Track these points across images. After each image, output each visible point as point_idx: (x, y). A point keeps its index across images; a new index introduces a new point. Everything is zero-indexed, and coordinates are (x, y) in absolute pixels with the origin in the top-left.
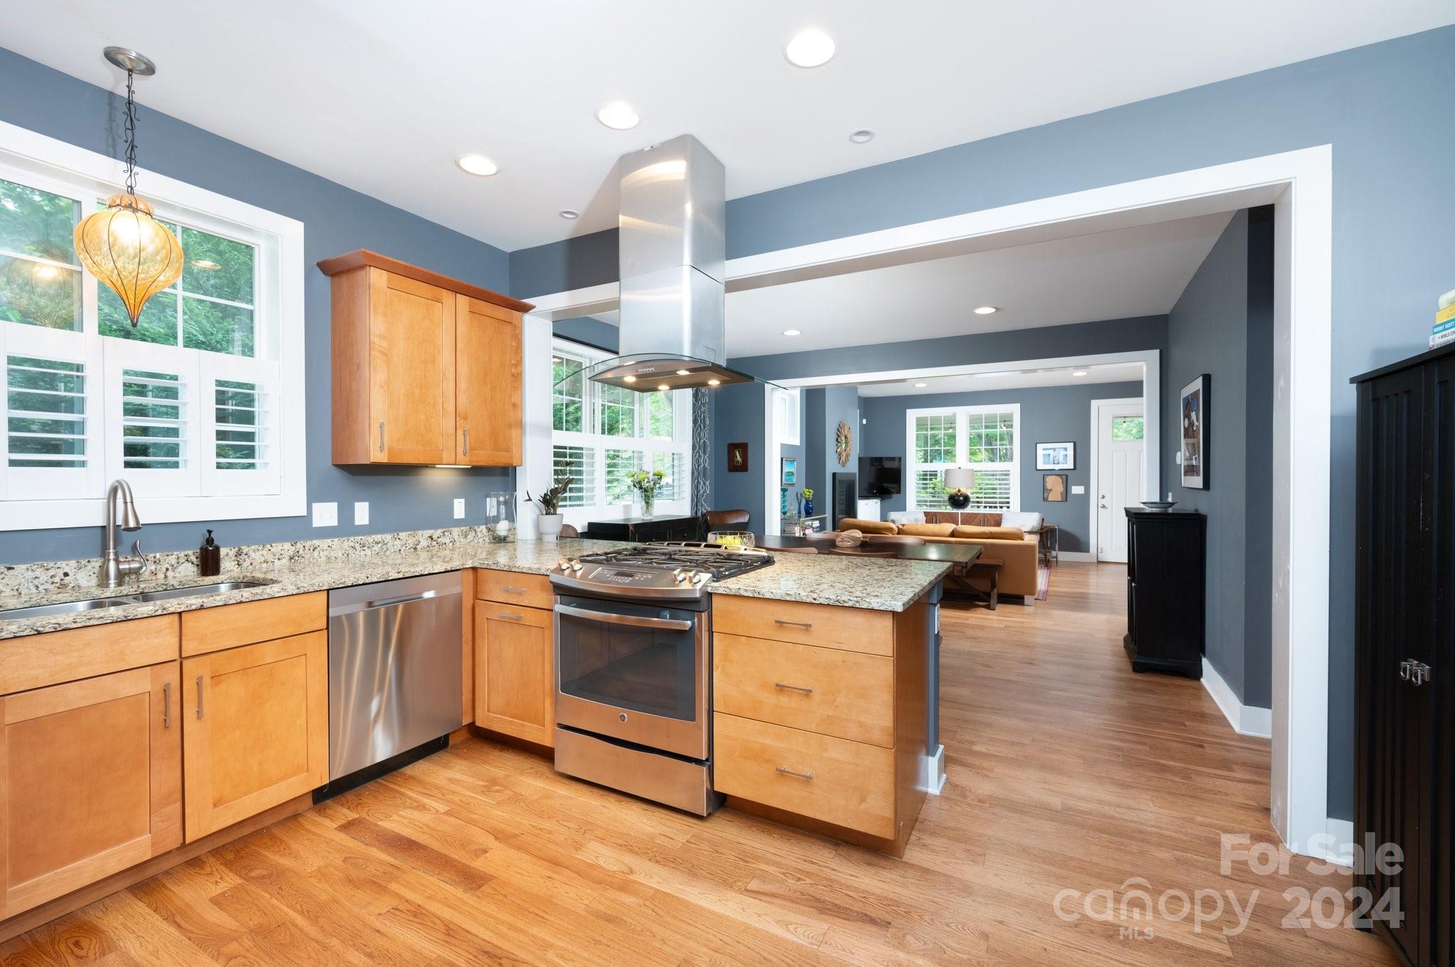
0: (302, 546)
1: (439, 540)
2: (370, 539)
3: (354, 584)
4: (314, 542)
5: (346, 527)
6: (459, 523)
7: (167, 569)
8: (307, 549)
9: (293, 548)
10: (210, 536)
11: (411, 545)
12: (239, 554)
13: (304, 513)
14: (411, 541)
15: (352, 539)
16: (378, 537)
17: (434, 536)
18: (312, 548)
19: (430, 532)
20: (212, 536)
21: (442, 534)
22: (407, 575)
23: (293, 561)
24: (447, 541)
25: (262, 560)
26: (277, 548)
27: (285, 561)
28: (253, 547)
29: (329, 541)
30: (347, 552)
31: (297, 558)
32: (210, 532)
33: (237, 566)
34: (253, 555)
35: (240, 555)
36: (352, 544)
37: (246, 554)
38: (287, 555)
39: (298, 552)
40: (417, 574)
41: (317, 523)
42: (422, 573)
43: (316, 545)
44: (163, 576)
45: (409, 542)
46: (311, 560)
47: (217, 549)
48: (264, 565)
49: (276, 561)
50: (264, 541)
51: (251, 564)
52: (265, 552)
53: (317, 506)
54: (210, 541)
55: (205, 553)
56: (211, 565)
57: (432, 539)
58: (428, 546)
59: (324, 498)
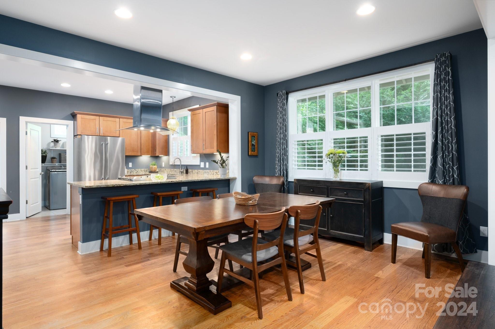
0: (199, 171)
1: (218, 173)
5: (205, 168)
13: (199, 164)
14: (213, 173)
19: (216, 171)
32: (187, 166)
33: (191, 173)
41: (201, 167)
47: (188, 169)
49: (195, 173)
50: (194, 169)
53: (201, 163)
54: (187, 168)
55: (186, 170)
56: (187, 172)
57: (216, 173)
58: (216, 175)
59: (202, 161)
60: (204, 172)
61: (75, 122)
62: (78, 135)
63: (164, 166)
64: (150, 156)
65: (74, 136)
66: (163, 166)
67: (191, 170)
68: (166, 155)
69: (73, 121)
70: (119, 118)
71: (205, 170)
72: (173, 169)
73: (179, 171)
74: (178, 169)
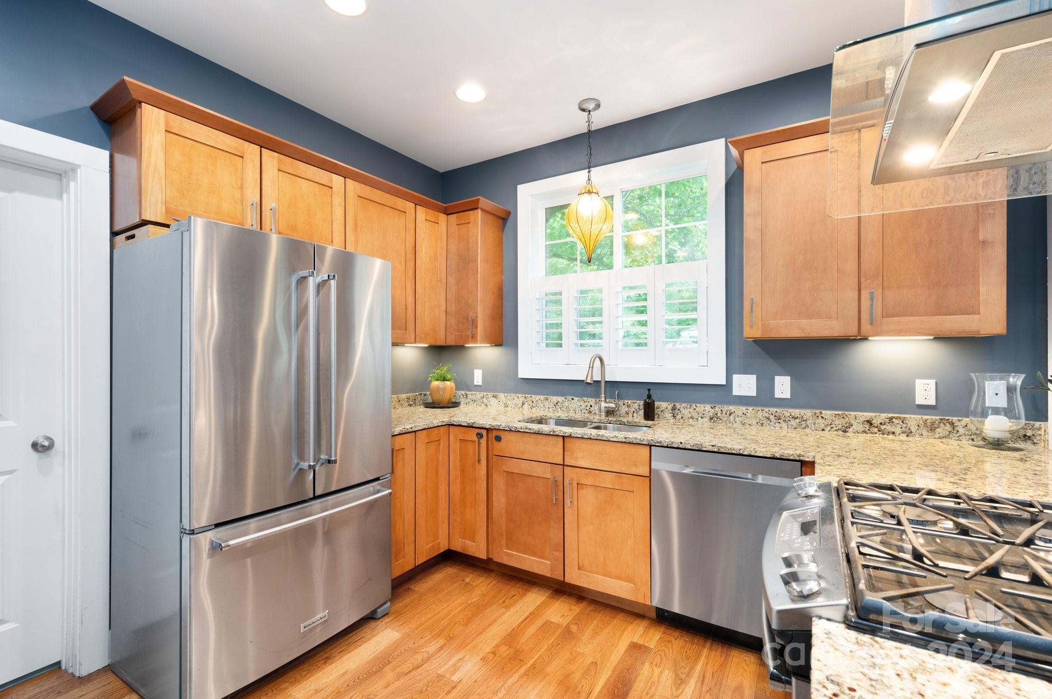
0: (719, 410)
1: (883, 427)
2: (787, 412)
3: (669, 446)
4: (731, 407)
5: (764, 398)
6: (924, 409)
7: (634, 412)
8: (724, 413)
9: (713, 411)
10: (649, 392)
11: (840, 427)
12: (674, 408)
13: (724, 382)
14: (838, 422)
15: (767, 410)
16: (796, 412)
17: (873, 422)
18: (728, 413)
19: (868, 415)
20: (650, 393)
21: (887, 421)
22: (722, 450)
23: (712, 421)
24: (898, 431)
25: (690, 416)
26: (701, 408)
27: (706, 419)
28: (684, 405)
29: (744, 408)
30: (761, 422)
31: (716, 419)
32: (649, 390)
33: (673, 417)
34: (683, 411)
35: (675, 410)
36: (767, 415)
37: (679, 410)
38: (708, 415)
39: (717, 414)
40: (734, 452)
41: (736, 391)
42: (741, 452)
43: (732, 411)
44: (631, 415)
45: (837, 422)
46: (728, 423)
48: (691, 420)
49: (700, 418)
50: (691, 401)
51: (682, 418)
52: (691, 410)
53: (736, 378)
54: (649, 397)
55: (645, 402)
56: (650, 413)
57: (871, 424)
58: (865, 432)
59: (745, 370)
60: (768, 419)
62: (144, 223)
63: (480, 383)
64: (425, 346)
65: (114, 234)
66: (478, 378)
67: (664, 405)
69: (106, 154)
70: (345, 175)
71: (775, 410)
72: (542, 397)
73: (579, 404)
74: (576, 399)
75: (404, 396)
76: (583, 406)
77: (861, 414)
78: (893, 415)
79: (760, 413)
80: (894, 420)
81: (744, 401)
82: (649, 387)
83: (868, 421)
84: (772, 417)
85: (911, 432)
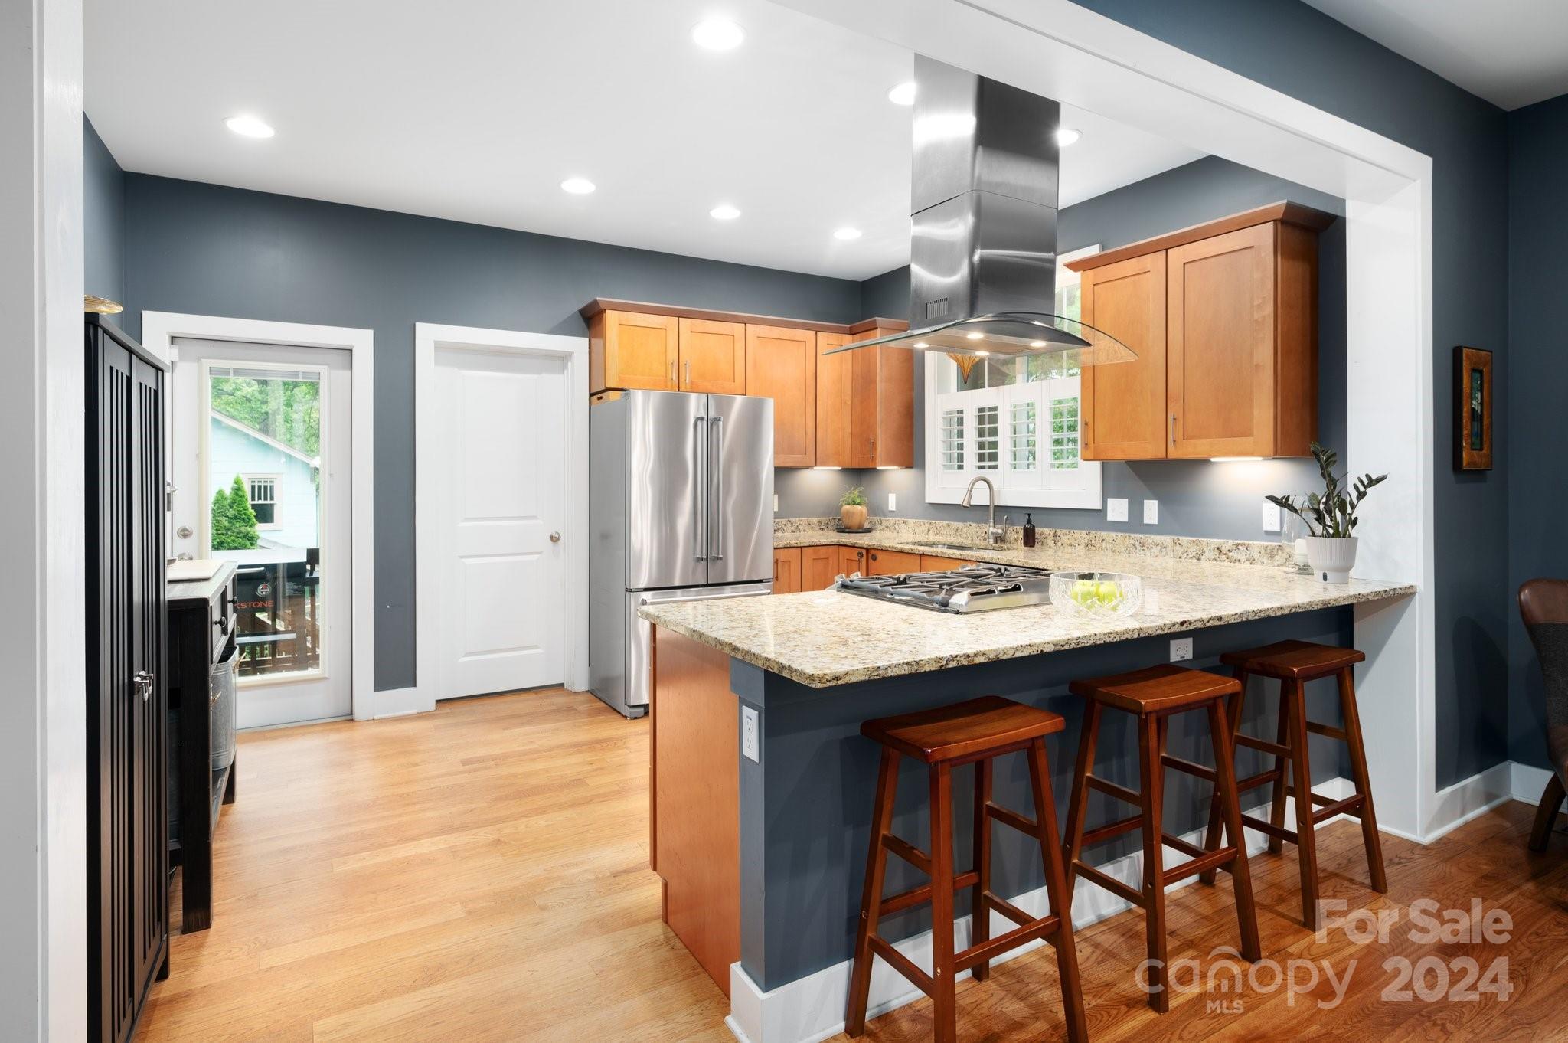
0: (1094, 536)
1: (1230, 554)
2: (1151, 539)
4: (1103, 534)
5: (1135, 524)
6: (1270, 535)
8: (1097, 539)
9: (1088, 537)
10: (1029, 517)
11: (1194, 554)
12: (1055, 535)
13: (1099, 507)
14: (1194, 550)
15: (1133, 535)
16: (1159, 538)
17: (1222, 549)
18: (1101, 540)
19: (1217, 542)
20: (1031, 518)
21: (1234, 547)
23: (1087, 548)
24: (1243, 558)
25: (1068, 543)
26: (1078, 534)
27: (1082, 546)
28: (1064, 531)
29: (1114, 535)
31: (1090, 546)
32: (1029, 515)
33: (1055, 544)
34: (1064, 538)
36: (1134, 541)
37: (1059, 536)
38: (1084, 542)
39: (1091, 541)
41: (1111, 516)
43: (1104, 538)
45: (1191, 550)
46: (1100, 550)
47: (1035, 526)
48: (1070, 547)
49: (1077, 545)
50: (1070, 527)
51: (1063, 544)
52: (1070, 537)
53: (1111, 501)
54: (1029, 521)
55: (1026, 530)
56: (1030, 539)
57: (1220, 551)
58: (1215, 559)
59: (1118, 495)
60: (1134, 545)
61: (592, 340)
63: (894, 509)
64: (840, 468)
65: (591, 395)
66: (892, 505)
67: (1047, 531)
68: (910, 466)
69: (587, 339)
70: (745, 322)
71: (1140, 536)
72: (945, 523)
73: (975, 529)
74: (973, 525)
75: (815, 520)
76: (979, 533)
77: (1212, 540)
78: (1239, 542)
79: (1127, 539)
80: (1240, 547)
81: (1117, 526)
82: (1029, 511)
83: (1218, 548)
84: (1137, 544)
85: (1254, 560)
